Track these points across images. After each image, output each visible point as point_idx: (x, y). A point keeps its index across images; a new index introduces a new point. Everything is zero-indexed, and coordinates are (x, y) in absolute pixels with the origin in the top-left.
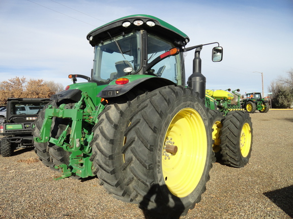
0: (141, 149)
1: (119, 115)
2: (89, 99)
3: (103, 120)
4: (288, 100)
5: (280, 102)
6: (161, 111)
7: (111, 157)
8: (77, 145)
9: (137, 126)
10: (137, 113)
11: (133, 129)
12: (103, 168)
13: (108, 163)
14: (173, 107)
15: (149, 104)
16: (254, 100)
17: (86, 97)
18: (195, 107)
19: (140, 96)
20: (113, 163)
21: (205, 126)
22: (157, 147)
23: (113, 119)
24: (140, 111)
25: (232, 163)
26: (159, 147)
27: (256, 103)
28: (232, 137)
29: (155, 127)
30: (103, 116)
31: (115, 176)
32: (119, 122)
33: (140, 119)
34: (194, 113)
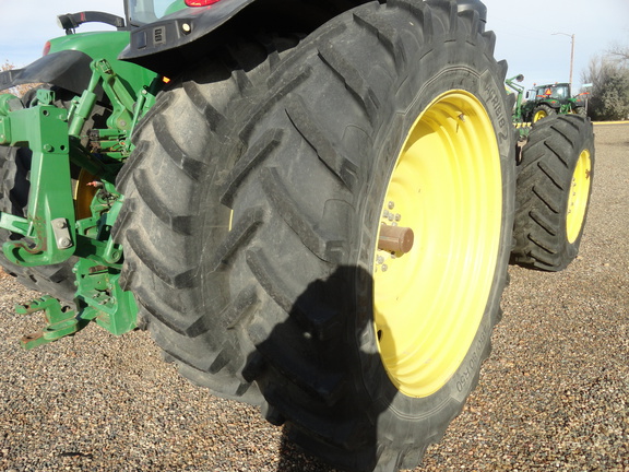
0: (288, 258)
1: (201, 124)
2: (118, 84)
3: (147, 145)
4: (624, 100)
5: (607, 106)
6: (370, 92)
7: (184, 281)
8: (60, 242)
9: (271, 162)
10: (267, 108)
11: (254, 176)
12: (160, 318)
13: (175, 301)
14: (413, 79)
15: (319, 68)
16: (551, 101)
17: (106, 77)
18: (481, 91)
19: (282, 55)
20: (195, 301)
21: (501, 156)
22: (356, 245)
23: (180, 141)
24: (279, 97)
25: (538, 260)
26: (362, 246)
27: (557, 110)
28: (549, 190)
29: (346, 163)
30: (149, 134)
31: (208, 340)
32: (203, 153)
33: (280, 133)
34: (472, 113)
